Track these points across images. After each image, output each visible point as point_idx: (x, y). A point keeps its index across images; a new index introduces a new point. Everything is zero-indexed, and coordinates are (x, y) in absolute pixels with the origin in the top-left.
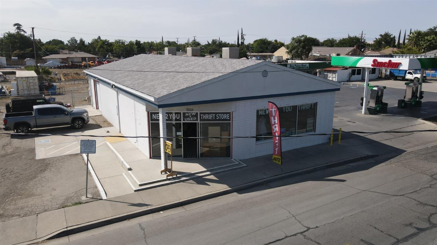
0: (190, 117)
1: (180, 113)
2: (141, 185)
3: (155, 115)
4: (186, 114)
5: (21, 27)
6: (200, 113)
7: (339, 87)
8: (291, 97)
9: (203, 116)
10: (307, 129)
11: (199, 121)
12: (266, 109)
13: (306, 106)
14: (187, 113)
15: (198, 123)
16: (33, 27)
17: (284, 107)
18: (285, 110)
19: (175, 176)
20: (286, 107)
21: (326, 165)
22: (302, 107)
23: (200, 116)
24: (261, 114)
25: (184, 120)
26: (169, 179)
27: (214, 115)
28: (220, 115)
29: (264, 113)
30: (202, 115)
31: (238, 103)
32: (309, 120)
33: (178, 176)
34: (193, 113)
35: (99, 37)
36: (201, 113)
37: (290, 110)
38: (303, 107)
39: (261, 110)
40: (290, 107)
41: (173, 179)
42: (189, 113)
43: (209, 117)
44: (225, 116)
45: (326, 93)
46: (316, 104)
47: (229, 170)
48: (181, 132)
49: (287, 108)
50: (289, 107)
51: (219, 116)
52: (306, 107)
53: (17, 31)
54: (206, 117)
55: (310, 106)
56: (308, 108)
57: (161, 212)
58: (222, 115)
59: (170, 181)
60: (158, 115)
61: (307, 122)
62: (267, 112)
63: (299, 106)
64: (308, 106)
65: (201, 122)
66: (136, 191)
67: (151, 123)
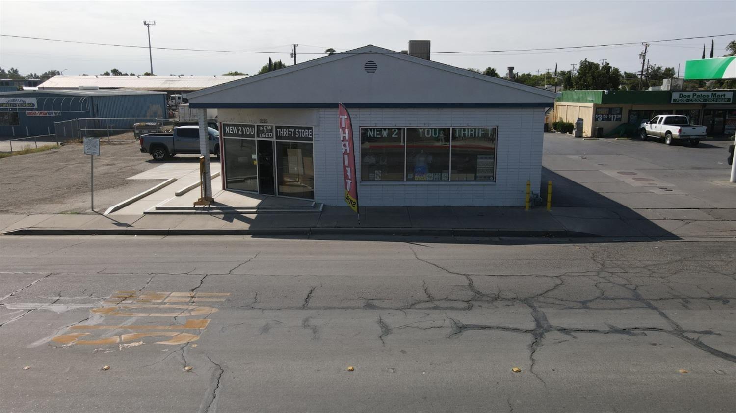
0: (266, 132)
1: (253, 126)
3: (228, 127)
4: (261, 127)
6: (276, 126)
8: (433, 112)
9: (280, 131)
10: (478, 175)
11: (274, 140)
12: (381, 128)
13: (472, 131)
14: (262, 126)
15: (274, 142)
17: (421, 129)
18: (424, 132)
19: (207, 206)
20: (425, 129)
22: (462, 132)
23: (276, 131)
24: (372, 136)
25: (258, 137)
26: (198, 209)
27: (293, 130)
28: (300, 131)
29: (377, 135)
30: (278, 130)
31: (322, 112)
32: (482, 158)
33: (211, 206)
34: (268, 126)
36: (277, 127)
37: (435, 134)
38: (466, 133)
39: (371, 129)
40: (435, 129)
41: (204, 209)
42: (264, 126)
43: (287, 133)
44: (307, 133)
46: (495, 130)
48: (255, 154)
49: (428, 132)
50: (431, 129)
51: (298, 132)
52: (473, 133)
54: (284, 133)
55: (483, 133)
56: (477, 135)
57: (136, 236)
58: (303, 130)
59: (194, 211)
60: (231, 129)
61: (478, 160)
62: (385, 134)
63: (456, 131)
64: (479, 130)
65: (277, 140)
66: (145, 213)
67: (224, 139)
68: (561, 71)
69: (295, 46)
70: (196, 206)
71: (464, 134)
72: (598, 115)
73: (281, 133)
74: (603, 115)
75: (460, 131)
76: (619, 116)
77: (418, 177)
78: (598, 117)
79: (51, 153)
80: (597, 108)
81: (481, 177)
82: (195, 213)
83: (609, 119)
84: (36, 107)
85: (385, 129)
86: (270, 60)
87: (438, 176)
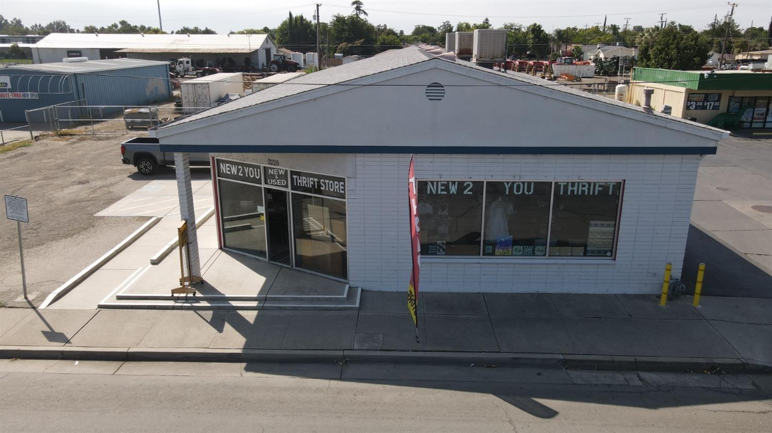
0: (277, 177)
1: (259, 167)
2: (120, 298)
3: (224, 164)
4: (270, 170)
5: (361, 6)
6: (291, 171)
7: (711, 144)
8: (529, 159)
9: (297, 179)
10: (589, 248)
11: (289, 190)
12: (448, 182)
13: (583, 186)
14: (271, 168)
15: (289, 192)
16: (319, 3)
17: (508, 183)
18: (511, 188)
19: (191, 295)
20: (513, 183)
21: (561, 357)
22: (570, 188)
23: (292, 179)
24: (434, 193)
25: (266, 183)
26: (176, 299)
27: (316, 180)
28: (327, 181)
29: (442, 190)
30: (295, 177)
31: (360, 158)
32: (596, 225)
33: (198, 295)
34: (280, 169)
35: (487, 20)
36: (293, 173)
37: (529, 190)
38: (575, 189)
39: (432, 182)
40: (529, 183)
41: (186, 299)
42: (274, 169)
43: (307, 183)
44: (336, 186)
45: (661, 156)
46: (619, 187)
47: (315, 309)
48: (263, 206)
49: (518, 186)
50: (523, 183)
51: (325, 183)
52: (586, 189)
53: (355, 13)
54: (303, 181)
55: (601, 189)
56: (591, 193)
57: (77, 362)
58: (331, 182)
59: (171, 303)
60: (228, 167)
61: (590, 228)
62: (453, 189)
63: (560, 185)
64: (595, 187)
65: (293, 191)
66: (100, 307)
67: (219, 180)
68: (612, 25)
69: (318, 6)
70: (175, 295)
71: (573, 191)
72: (691, 102)
73: (299, 181)
74: (696, 102)
75: (566, 187)
76: (717, 104)
77: (501, 250)
78: (691, 105)
79: (16, 156)
80: (690, 94)
81: (593, 252)
82: (173, 308)
83: (704, 108)
84: (9, 86)
85: (454, 183)
86: (290, 14)
87: (530, 249)
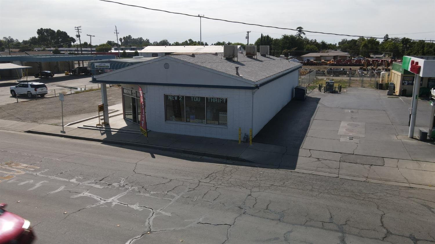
0: (134, 93)
2: (84, 126)
5: (302, 30)
6: (136, 91)
8: (197, 89)
10: (220, 122)
12: (174, 96)
13: (216, 99)
16: (249, 31)
17: (192, 97)
18: (193, 99)
20: (194, 97)
22: (212, 100)
24: (171, 99)
25: (132, 95)
29: (173, 98)
30: (137, 93)
31: (148, 87)
32: (221, 114)
37: (199, 100)
38: (213, 100)
39: (170, 96)
40: (199, 97)
41: (100, 128)
42: (133, 90)
45: (238, 90)
46: (227, 100)
48: (131, 103)
49: (195, 98)
50: (197, 97)
52: (216, 100)
53: (298, 33)
55: (221, 100)
56: (218, 102)
57: (63, 138)
59: (96, 128)
60: (125, 90)
61: (220, 115)
62: (176, 98)
63: (208, 99)
64: (219, 100)
65: (137, 98)
66: (78, 127)
67: (123, 95)
70: (97, 126)
71: (212, 101)
72: (405, 81)
74: (408, 81)
75: (210, 99)
77: (192, 121)
78: (405, 83)
80: (404, 77)
81: (221, 123)
84: (110, 67)
85: (176, 96)
86: (262, 35)
87: (201, 121)
